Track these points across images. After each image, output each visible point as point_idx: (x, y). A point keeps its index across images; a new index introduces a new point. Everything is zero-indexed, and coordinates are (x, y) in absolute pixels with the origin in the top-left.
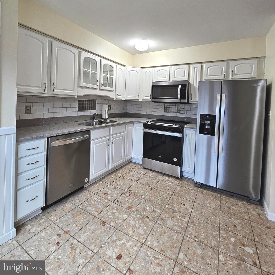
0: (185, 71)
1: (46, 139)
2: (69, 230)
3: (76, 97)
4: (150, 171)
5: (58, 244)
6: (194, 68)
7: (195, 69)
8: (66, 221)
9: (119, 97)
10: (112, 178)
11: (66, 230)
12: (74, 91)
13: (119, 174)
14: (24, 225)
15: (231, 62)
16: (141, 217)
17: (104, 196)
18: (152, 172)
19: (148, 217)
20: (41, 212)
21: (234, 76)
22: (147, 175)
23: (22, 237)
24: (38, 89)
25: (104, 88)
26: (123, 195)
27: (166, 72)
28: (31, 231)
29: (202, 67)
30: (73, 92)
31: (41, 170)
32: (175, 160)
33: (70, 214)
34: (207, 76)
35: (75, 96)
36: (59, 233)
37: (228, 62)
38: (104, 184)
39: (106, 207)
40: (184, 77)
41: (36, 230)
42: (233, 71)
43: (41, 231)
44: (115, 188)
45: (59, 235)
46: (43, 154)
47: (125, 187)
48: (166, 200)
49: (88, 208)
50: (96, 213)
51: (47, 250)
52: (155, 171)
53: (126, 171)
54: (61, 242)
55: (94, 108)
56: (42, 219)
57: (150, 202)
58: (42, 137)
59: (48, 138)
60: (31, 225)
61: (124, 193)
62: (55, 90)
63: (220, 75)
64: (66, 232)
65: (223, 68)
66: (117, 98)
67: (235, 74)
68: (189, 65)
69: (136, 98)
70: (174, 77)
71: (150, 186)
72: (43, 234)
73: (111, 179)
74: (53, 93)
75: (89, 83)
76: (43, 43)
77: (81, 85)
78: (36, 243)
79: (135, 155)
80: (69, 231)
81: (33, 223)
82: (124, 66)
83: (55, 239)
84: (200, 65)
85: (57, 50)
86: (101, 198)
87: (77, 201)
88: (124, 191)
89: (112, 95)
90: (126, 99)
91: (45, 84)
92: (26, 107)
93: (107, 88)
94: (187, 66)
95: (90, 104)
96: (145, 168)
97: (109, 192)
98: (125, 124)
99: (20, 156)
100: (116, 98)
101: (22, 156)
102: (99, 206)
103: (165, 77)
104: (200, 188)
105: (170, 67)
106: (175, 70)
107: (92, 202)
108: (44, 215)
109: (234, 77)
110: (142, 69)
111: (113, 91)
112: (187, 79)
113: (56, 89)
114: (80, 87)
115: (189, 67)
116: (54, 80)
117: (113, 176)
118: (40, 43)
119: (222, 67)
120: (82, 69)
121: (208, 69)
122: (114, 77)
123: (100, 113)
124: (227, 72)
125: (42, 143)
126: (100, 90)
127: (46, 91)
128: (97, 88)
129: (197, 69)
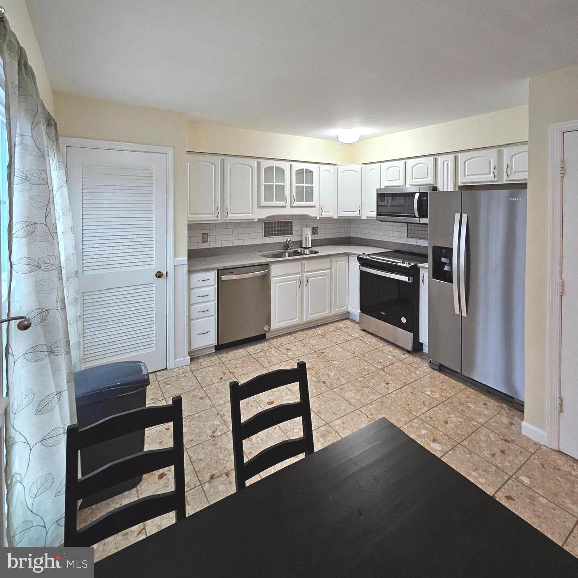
0: (428, 167)
1: (216, 272)
2: (234, 371)
3: (256, 220)
4: (369, 335)
5: (221, 379)
6: (444, 161)
7: (445, 163)
8: (235, 364)
9: (325, 215)
10: (307, 334)
11: (232, 371)
12: (252, 213)
13: (319, 331)
14: (198, 358)
15: (505, 149)
16: (317, 380)
17: (284, 352)
18: (372, 336)
19: (325, 383)
20: (214, 351)
21: (510, 175)
22: (360, 340)
23: (194, 366)
24: (211, 215)
25: (297, 203)
26: (310, 356)
27: (400, 170)
28: (202, 364)
29: (456, 158)
30: (251, 215)
31: (212, 305)
32: (404, 320)
33: (241, 359)
34: (464, 176)
35: (254, 219)
36: (225, 371)
37: (500, 148)
38: (292, 338)
39: (281, 362)
40: (428, 178)
41: (206, 364)
42: (509, 165)
43: (211, 366)
44: (303, 346)
45: (224, 373)
46: (213, 288)
47: (317, 348)
48: (366, 373)
49: (260, 358)
50: (267, 365)
51: (212, 380)
52: (378, 336)
53: (332, 328)
54: (224, 379)
55: (289, 232)
56: (213, 357)
57: (340, 370)
58: (212, 270)
59: (218, 271)
60: (203, 360)
61: (312, 353)
62: (229, 215)
63: (487, 174)
64: (231, 373)
65: (492, 160)
66: (322, 216)
67: (513, 171)
68: (436, 157)
69: (355, 214)
70: (412, 179)
71: (354, 353)
72: (211, 369)
73: (305, 335)
74: (226, 219)
75: (273, 201)
76: (214, 165)
77: (262, 205)
78: (204, 373)
79: (352, 307)
80: (234, 373)
81: (205, 359)
82: (335, 164)
83: (220, 375)
84: (451, 156)
85: (230, 168)
86: (280, 353)
87: (252, 350)
88: (312, 351)
89: (312, 213)
90: (339, 217)
91: (218, 209)
92: (203, 234)
93: (304, 203)
94: (432, 158)
95: (281, 227)
96: (364, 330)
97: (294, 349)
98: (332, 257)
99: (192, 286)
100: (320, 216)
101: (194, 287)
102: (274, 359)
103: (398, 179)
104: (436, 370)
105: (406, 162)
106: (413, 167)
107: (268, 354)
108: (216, 355)
109: (511, 178)
110: (364, 165)
111: (314, 207)
112: (432, 182)
113: (231, 213)
114: (260, 207)
115: (435, 160)
116: (228, 204)
117: (310, 332)
118: (211, 164)
119: (489, 159)
120: (263, 183)
121: (466, 163)
122: (315, 185)
123: (299, 240)
124: (498, 167)
125: (212, 276)
126: (291, 207)
127: (219, 218)
128: (285, 205)
129: (448, 163)
